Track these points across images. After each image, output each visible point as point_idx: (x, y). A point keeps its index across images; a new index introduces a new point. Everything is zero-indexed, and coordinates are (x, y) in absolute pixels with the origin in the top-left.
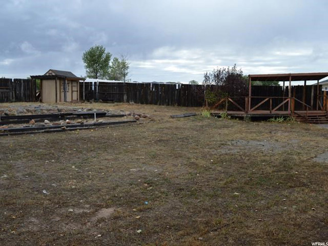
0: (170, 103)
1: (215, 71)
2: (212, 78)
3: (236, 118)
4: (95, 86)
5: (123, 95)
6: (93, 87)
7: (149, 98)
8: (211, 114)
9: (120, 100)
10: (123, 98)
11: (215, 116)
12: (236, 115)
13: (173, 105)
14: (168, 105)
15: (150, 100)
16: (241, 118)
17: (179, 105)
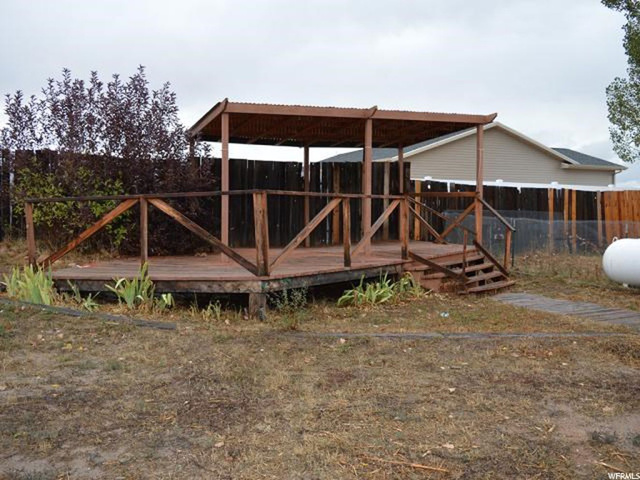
1: (56, 89)
2: (42, 116)
3: (204, 300)
8: (59, 285)
11: (84, 294)
12: (205, 288)
16: (236, 302)
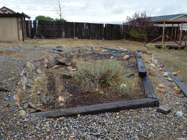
0: (99, 38)
4: (34, 24)
5: (61, 32)
6: (33, 25)
7: (84, 34)
9: (59, 36)
10: (62, 34)
13: (101, 39)
14: (98, 39)
15: (84, 36)
16: (177, 48)
17: (105, 39)
